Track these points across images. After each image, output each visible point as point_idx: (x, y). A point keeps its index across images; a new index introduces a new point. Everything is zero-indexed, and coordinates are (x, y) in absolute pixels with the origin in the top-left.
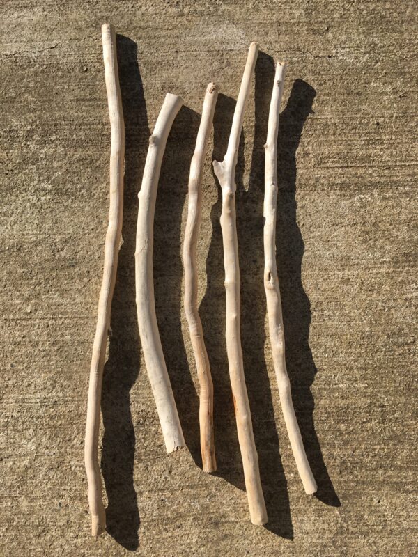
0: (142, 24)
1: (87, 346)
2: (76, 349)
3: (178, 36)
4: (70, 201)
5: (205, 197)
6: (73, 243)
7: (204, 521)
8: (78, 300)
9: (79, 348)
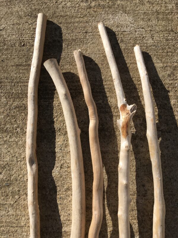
0: (63, 14)
3: (87, 22)
4: (8, 137)
6: (9, 168)
8: (10, 213)
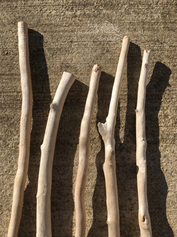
0: (47, 22)
3: (72, 31)
5: (92, 147)
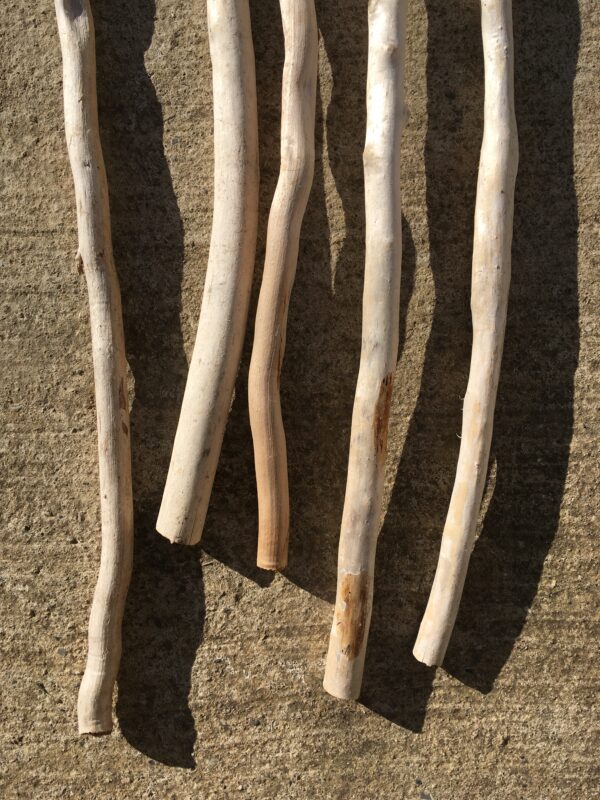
1: (35, 301)
2: (8, 309)
7: (317, 711)
9: (15, 307)
